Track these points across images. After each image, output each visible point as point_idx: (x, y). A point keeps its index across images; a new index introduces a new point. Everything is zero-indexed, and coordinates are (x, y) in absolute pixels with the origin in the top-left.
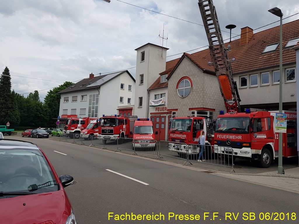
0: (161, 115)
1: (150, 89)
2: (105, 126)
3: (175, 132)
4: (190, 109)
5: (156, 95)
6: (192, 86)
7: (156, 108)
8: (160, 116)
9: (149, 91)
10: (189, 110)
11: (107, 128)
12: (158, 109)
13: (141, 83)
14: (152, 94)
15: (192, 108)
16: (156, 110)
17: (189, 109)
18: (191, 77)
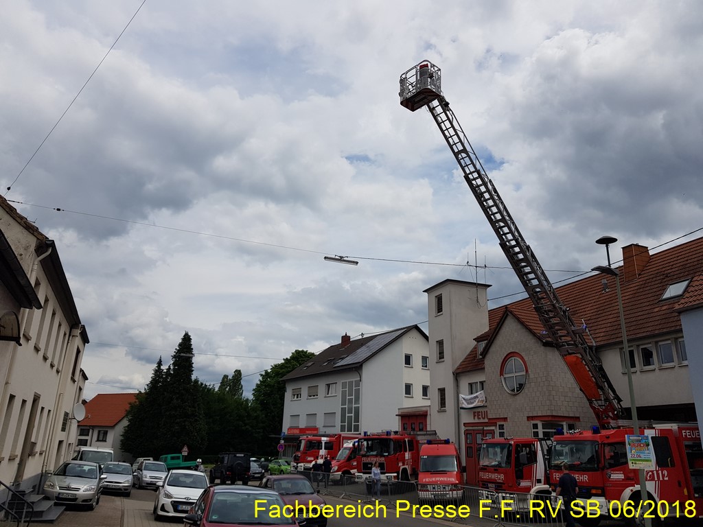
0: (485, 428)
1: (458, 371)
2: (368, 456)
4: (529, 418)
5: (471, 385)
6: (527, 371)
7: (474, 413)
8: (483, 430)
9: (457, 375)
10: (528, 420)
12: (478, 415)
13: (440, 358)
14: (464, 383)
15: (531, 415)
16: (474, 416)
18: (523, 354)
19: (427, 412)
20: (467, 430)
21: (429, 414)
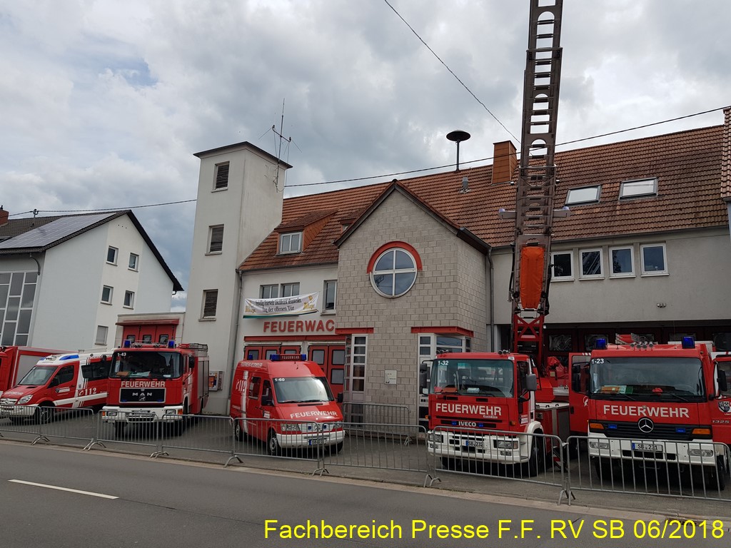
0: (284, 344)
1: (245, 268)
2: (134, 379)
3: (456, 399)
4: (415, 330)
5: (263, 287)
6: (419, 267)
7: (266, 323)
8: (281, 346)
9: (242, 273)
10: (412, 332)
11: (142, 383)
12: (273, 327)
13: (212, 250)
14: (253, 286)
15: (421, 326)
16: (266, 328)
17: (412, 328)
18: (415, 245)
19: (178, 320)
20: (249, 346)
21: (181, 323)
